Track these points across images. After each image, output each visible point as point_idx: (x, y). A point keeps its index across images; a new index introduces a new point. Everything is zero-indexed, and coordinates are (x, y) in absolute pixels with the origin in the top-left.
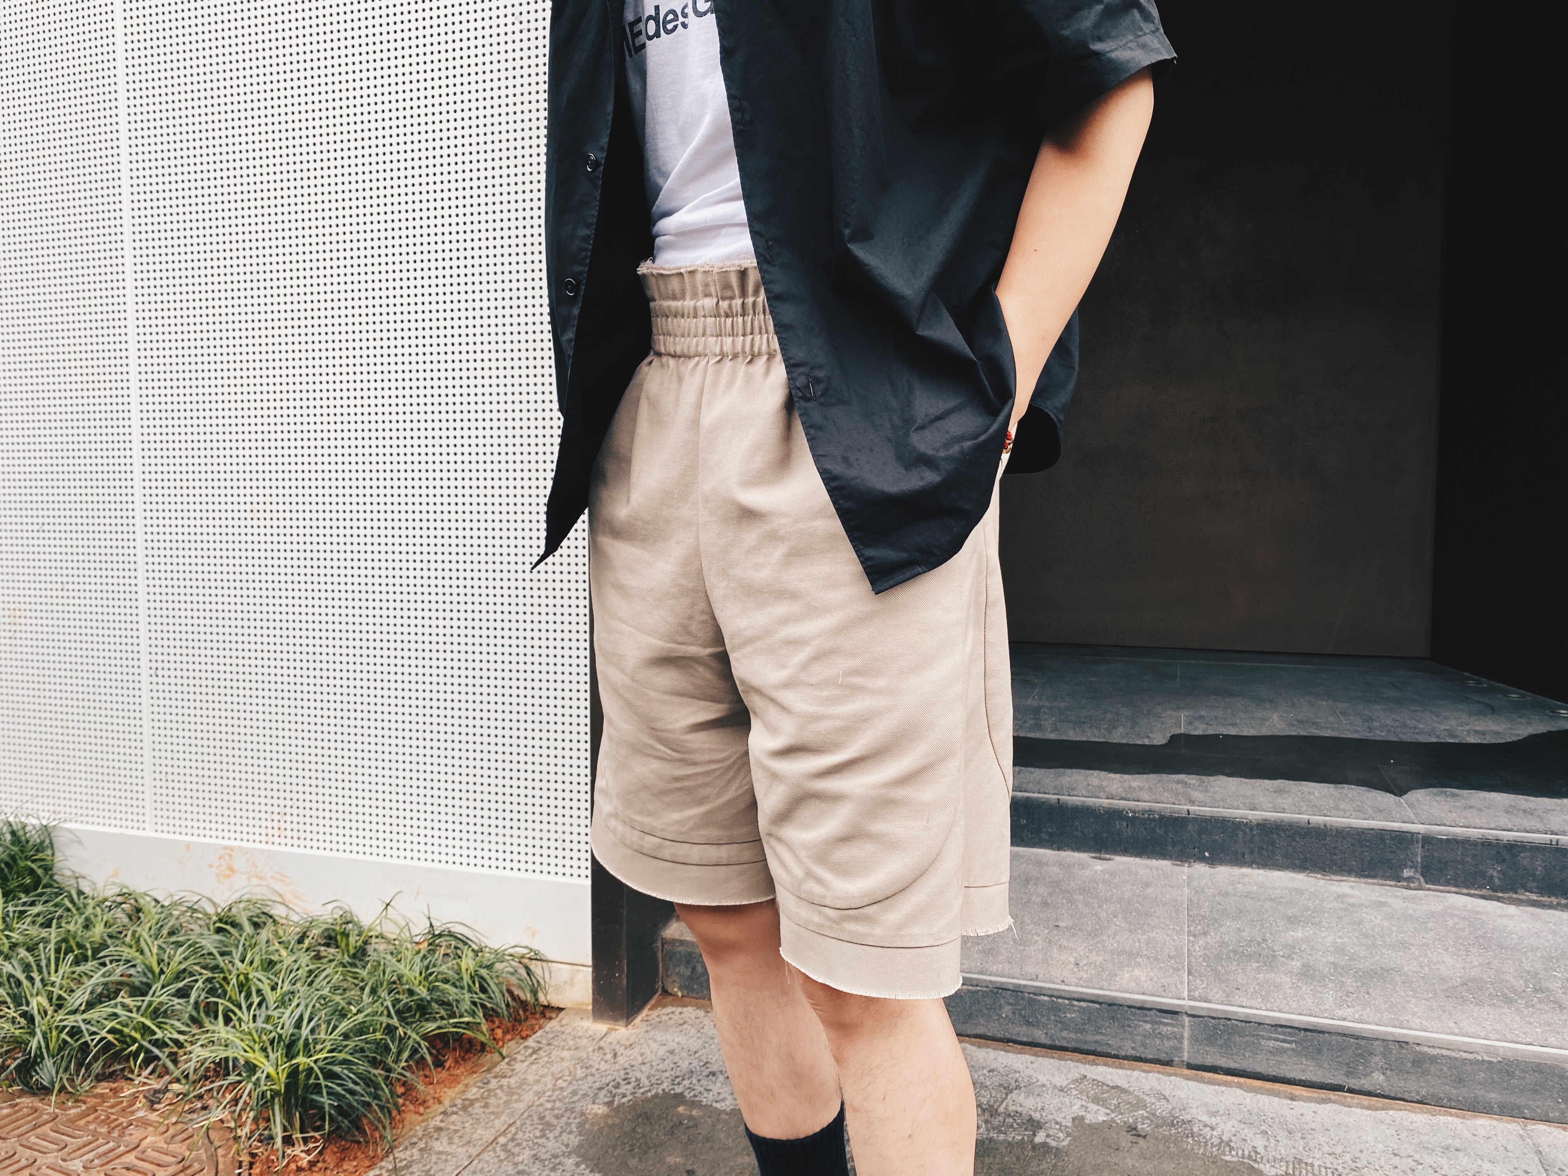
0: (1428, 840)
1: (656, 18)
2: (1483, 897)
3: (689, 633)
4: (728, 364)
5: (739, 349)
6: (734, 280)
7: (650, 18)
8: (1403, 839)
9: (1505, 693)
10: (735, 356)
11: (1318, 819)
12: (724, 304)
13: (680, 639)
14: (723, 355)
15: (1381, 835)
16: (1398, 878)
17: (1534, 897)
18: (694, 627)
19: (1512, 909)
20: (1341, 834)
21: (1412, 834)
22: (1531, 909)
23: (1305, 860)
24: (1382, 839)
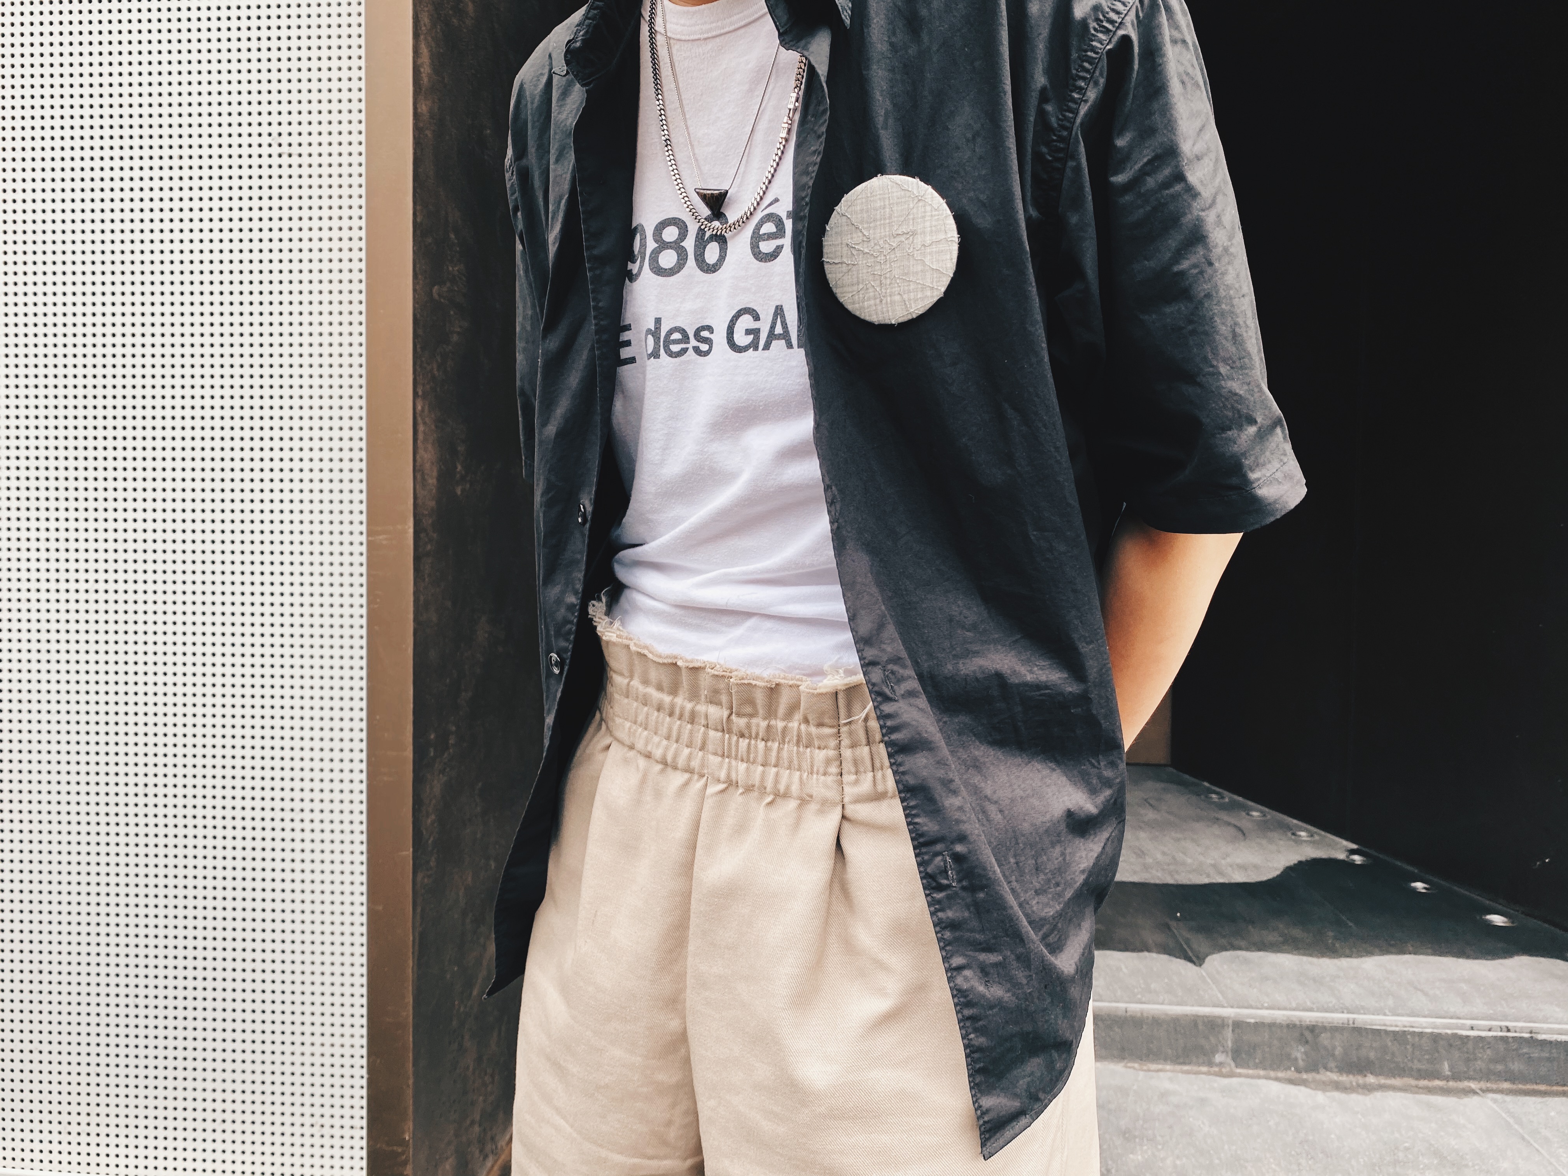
0: (1238, 1025)
1: (656, 333)
2: (1291, 1082)
3: (665, 1143)
4: (737, 798)
5: (757, 780)
6: (760, 698)
7: (649, 331)
8: (1214, 1025)
9: (1247, 810)
10: (749, 789)
11: (1135, 1008)
12: (740, 722)
13: (650, 1151)
14: (731, 784)
15: (1195, 1022)
16: (1210, 1064)
17: (1334, 1076)
18: (672, 1134)
19: (1320, 1097)
20: (1156, 1021)
21: (1223, 1019)
22: (1337, 1094)
23: (1123, 1049)
24: (1196, 1025)
